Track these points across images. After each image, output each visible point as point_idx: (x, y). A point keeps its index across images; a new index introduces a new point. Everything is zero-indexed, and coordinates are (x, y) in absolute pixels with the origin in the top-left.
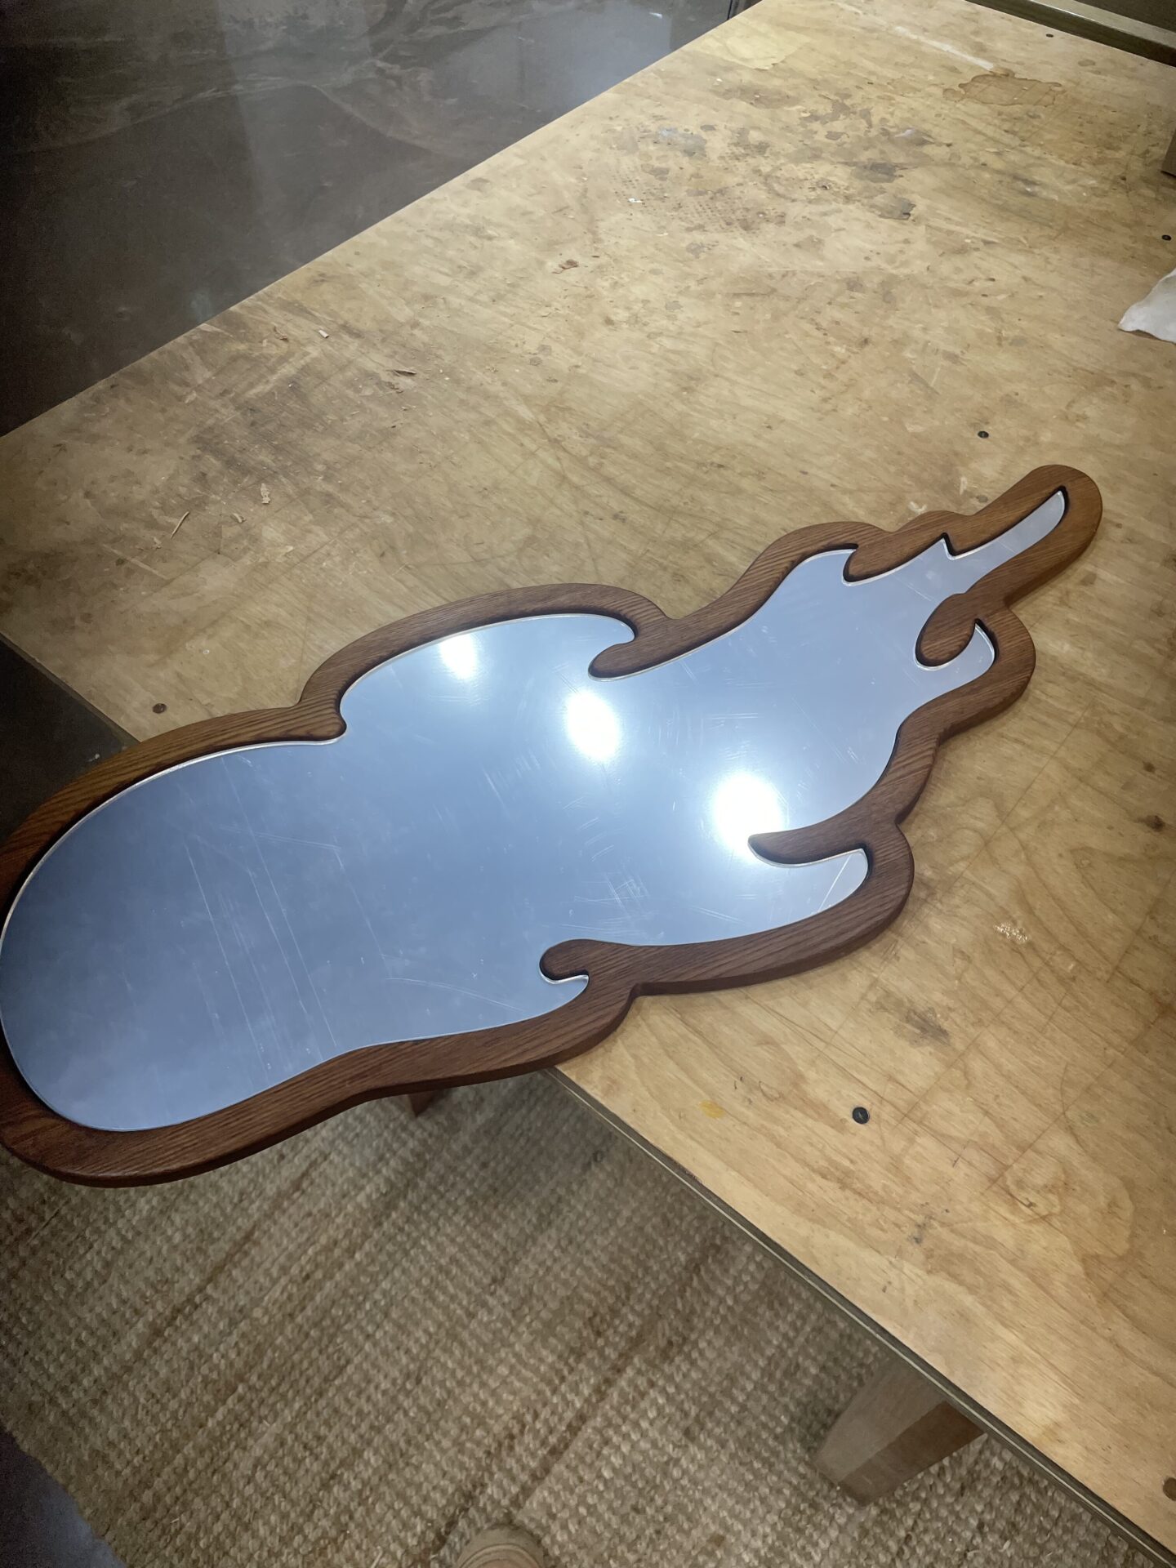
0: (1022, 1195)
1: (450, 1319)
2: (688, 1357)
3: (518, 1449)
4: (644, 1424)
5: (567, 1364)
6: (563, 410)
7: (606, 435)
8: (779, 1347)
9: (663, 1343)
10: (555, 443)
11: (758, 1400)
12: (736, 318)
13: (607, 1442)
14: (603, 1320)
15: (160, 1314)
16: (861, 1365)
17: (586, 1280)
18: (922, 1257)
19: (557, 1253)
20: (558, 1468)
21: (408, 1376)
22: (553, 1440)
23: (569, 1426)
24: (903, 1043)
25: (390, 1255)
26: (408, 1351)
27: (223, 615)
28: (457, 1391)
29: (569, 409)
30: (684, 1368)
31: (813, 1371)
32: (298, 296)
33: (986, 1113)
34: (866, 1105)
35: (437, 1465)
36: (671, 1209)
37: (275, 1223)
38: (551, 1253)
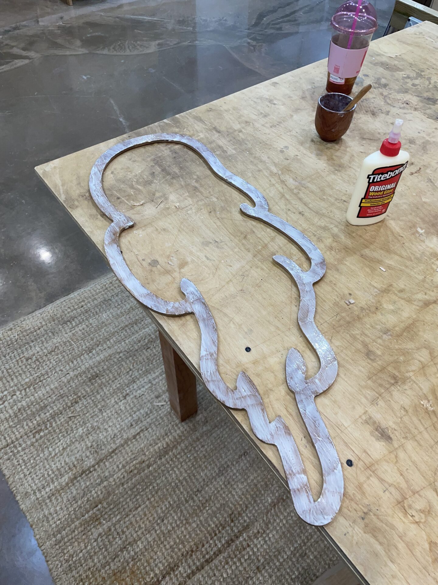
0: (410, 511)
1: (179, 500)
2: (264, 539)
3: (194, 556)
4: (243, 560)
5: (218, 529)
6: (288, 170)
7: (303, 182)
8: (300, 544)
9: (256, 531)
10: (283, 182)
11: (288, 563)
12: (362, 147)
13: (227, 563)
14: (235, 516)
15: (78, 472)
16: (331, 560)
17: (232, 499)
18: (363, 526)
19: (223, 486)
20: (207, 568)
21: (159, 518)
22: (207, 557)
23: (214, 553)
24: (374, 439)
25: (163, 471)
26: (162, 508)
27: (150, 223)
28: (176, 528)
29: (291, 170)
30: (262, 543)
31: (311, 557)
32: (200, 115)
33: (402, 475)
34: (353, 459)
35: (163, 554)
36: (269, 480)
37: (124, 449)
38: (221, 486)
